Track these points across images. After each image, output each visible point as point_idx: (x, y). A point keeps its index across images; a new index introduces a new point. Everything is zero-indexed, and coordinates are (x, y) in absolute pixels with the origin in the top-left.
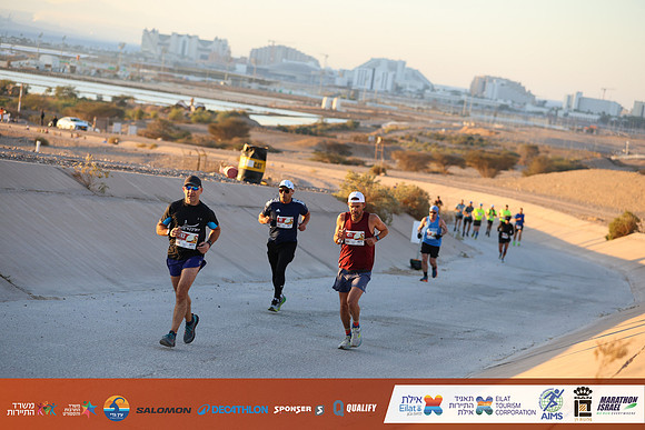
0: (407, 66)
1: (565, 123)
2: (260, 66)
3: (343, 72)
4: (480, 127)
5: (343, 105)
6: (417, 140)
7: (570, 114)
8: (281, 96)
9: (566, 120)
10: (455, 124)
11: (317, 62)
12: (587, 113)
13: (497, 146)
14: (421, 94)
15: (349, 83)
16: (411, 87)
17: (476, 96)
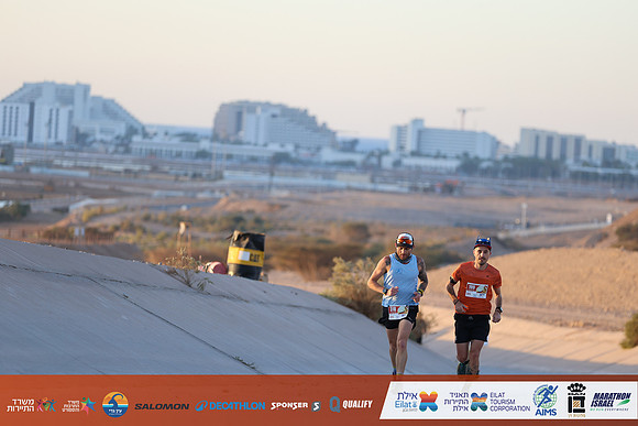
1: (398, 178)
7: (406, 162)
9: (399, 173)
12: (437, 156)
17: (226, 141)
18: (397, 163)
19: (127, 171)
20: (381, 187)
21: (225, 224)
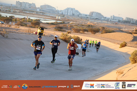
0: (75, 9)
1: (110, 22)
2: (42, 9)
3: (61, 11)
4: (92, 23)
5: (61, 18)
6: (77, 26)
7: (112, 20)
8: (47, 16)
9: (111, 21)
10: (86, 22)
11: (55, 8)
12: (115, 20)
13: (95, 27)
14: (78, 16)
15: (62, 13)
16: (76, 14)
17: (91, 16)
18: (111, 20)
19: (78, 19)
20: (108, 23)
21: (88, 26)
